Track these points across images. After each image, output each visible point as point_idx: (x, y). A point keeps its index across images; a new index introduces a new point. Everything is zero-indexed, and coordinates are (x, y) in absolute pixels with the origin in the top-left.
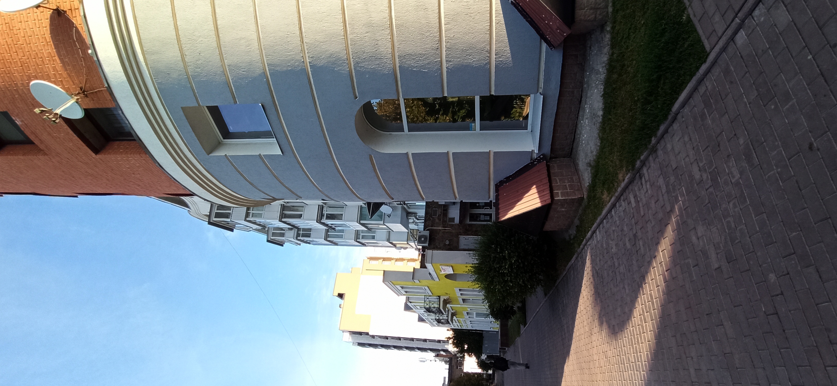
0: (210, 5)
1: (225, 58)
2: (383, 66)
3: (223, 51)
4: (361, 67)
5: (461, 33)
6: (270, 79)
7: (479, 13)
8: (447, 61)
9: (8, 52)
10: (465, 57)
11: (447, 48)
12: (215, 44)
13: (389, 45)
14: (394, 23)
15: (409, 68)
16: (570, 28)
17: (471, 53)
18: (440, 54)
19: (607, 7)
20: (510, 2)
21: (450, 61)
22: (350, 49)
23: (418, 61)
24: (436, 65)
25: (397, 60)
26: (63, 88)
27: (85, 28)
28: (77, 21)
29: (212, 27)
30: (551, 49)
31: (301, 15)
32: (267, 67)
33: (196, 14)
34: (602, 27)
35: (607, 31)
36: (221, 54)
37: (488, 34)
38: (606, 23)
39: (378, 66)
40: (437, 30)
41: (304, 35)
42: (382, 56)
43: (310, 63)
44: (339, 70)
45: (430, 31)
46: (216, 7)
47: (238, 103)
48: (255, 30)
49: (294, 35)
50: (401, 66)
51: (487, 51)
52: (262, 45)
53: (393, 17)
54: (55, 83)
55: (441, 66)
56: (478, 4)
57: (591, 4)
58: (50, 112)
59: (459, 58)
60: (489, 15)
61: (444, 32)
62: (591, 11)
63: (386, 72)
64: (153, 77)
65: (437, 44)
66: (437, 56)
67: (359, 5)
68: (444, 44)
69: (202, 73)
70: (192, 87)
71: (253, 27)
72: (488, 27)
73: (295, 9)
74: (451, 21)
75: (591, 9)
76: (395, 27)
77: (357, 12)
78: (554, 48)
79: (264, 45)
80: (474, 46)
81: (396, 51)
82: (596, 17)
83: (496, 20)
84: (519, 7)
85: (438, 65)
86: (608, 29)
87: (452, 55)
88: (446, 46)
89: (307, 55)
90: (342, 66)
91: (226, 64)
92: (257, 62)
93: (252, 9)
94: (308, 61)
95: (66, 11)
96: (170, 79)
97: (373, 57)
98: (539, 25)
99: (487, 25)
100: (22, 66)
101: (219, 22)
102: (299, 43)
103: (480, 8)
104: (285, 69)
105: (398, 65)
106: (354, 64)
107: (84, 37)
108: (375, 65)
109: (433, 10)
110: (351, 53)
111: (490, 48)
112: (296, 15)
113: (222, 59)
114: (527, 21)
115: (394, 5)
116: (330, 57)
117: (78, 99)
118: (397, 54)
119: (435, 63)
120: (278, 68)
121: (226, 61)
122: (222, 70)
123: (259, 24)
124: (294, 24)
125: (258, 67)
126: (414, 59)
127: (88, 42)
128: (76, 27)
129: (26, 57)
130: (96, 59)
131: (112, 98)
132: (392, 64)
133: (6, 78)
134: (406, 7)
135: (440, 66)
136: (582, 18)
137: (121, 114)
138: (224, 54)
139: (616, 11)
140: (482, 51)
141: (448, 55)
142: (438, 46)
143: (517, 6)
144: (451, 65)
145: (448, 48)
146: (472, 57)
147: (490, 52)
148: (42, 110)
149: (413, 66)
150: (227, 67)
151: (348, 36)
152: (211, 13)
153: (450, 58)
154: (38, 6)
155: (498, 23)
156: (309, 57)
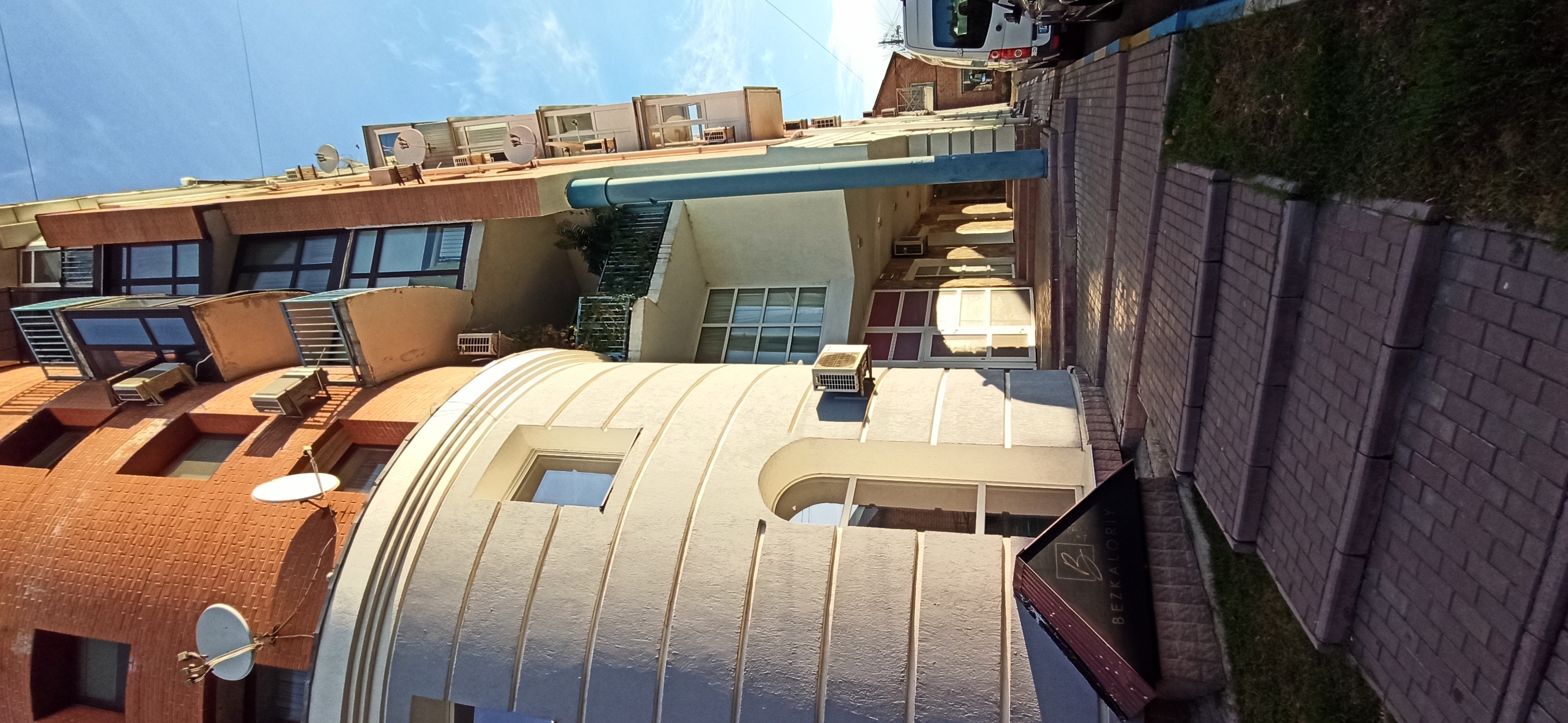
0: (543, 541)
1: (528, 627)
2: (797, 695)
3: (531, 615)
4: (756, 689)
5: (947, 661)
6: (589, 678)
7: (982, 631)
8: (917, 707)
9: (214, 553)
10: (953, 705)
11: (920, 683)
12: (523, 601)
13: (816, 659)
14: (830, 623)
15: (843, 707)
16: (1154, 687)
17: (965, 700)
18: (905, 692)
19: (1219, 660)
20: (1038, 622)
21: (923, 710)
22: (745, 651)
23: (864, 698)
24: (896, 711)
25: (825, 689)
26: (250, 623)
27: (345, 541)
28: (342, 530)
29: (531, 573)
30: (1121, 720)
31: (679, 582)
32: (592, 655)
33: (516, 549)
34: (1218, 695)
35: (1230, 706)
36: (525, 619)
37: (997, 670)
38: (1223, 689)
39: (787, 692)
40: (904, 647)
41: (673, 615)
42: (799, 677)
43: (668, 663)
44: (715, 686)
45: (893, 647)
46: (551, 546)
47: (515, 710)
48: (596, 592)
49: (657, 611)
50: (831, 701)
51: (994, 702)
52: (599, 616)
53: (831, 612)
54: (244, 613)
55: (906, 715)
56: (980, 615)
57: (1188, 651)
58: (199, 662)
59: (940, 705)
60: (999, 638)
61: (916, 653)
62: (1191, 664)
63: (799, 707)
64: (397, 633)
65: (902, 672)
66: (899, 694)
67: (777, 584)
68: (915, 675)
69: (480, 643)
70: (450, 664)
71: (595, 587)
72: (998, 660)
73: (673, 572)
74: (932, 636)
75: (1190, 659)
76: (832, 629)
77: (772, 594)
78: (1127, 719)
79: (601, 618)
80: (970, 688)
81: (826, 672)
82: (1201, 675)
83: (1012, 648)
84: (1055, 634)
85: (899, 712)
86: (1231, 702)
87: (927, 697)
88: (918, 679)
89: (667, 649)
90: (724, 680)
91: (526, 636)
92: (579, 644)
93: (604, 559)
94: (666, 659)
95: (336, 513)
96: (422, 642)
97: (782, 674)
98: (1093, 671)
99: (995, 654)
100: (216, 577)
101: (545, 568)
102: (661, 626)
103: (984, 623)
104: (621, 665)
105: (824, 698)
106: (745, 681)
107: (336, 552)
108: (782, 689)
109: (902, 613)
110: (744, 660)
111: (1001, 696)
112: (671, 581)
113: (523, 627)
114: (1071, 660)
115: (836, 594)
116: (706, 659)
117: (258, 646)
118: (826, 678)
119: (893, 708)
120: (610, 663)
121: (528, 632)
122: (515, 644)
123: (606, 584)
124: (663, 594)
125: (576, 653)
126: (855, 692)
127: (337, 560)
128: (335, 538)
129: (232, 565)
130: (330, 587)
131: (312, 654)
132: (813, 694)
133: (178, 590)
134: (856, 601)
135: (903, 715)
136: (1176, 673)
137: (307, 687)
138: (530, 618)
139: (1238, 673)
140: (986, 700)
141: (920, 697)
142: (903, 677)
143: (1051, 630)
144: (925, 716)
145: (921, 685)
146: (966, 709)
147: (1000, 704)
148: (191, 657)
149: (852, 705)
150: (525, 641)
151: (748, 629)
152: (539, 553)
153: (924, 703)
154: (302, 501)
155: (1016, 654)
156: (669, 652)
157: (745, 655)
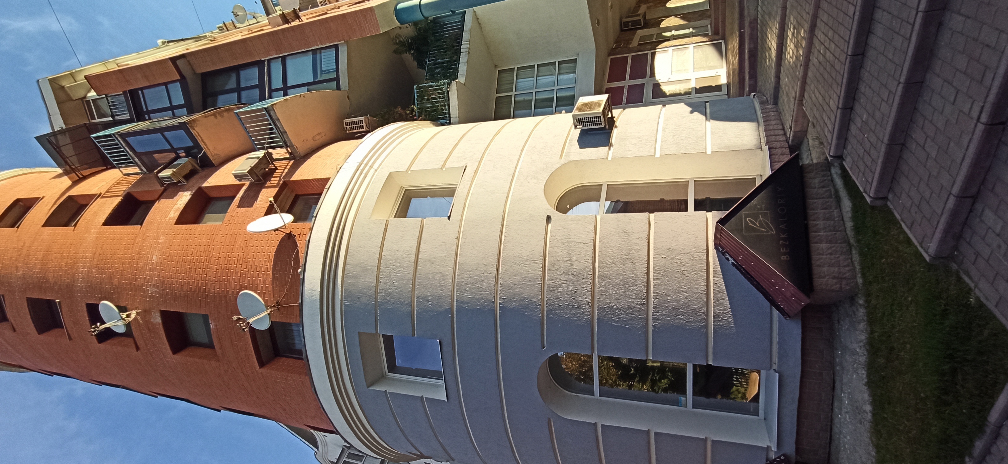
0: (417, 240)
1: (416, 290)
2: (579, 316)
3: (416, 283)
4: (554, 315)
5: (672, 291)
6: (455, 316)
7: (694, 271)
8: (654, 319)
9: (236, 264)
10: (676, 316)
11: (655, 305)
12: (411, 276)
13: (589, 295)
14: (597, 274)
15: (608, 321)
16: (808, 296)
17: (684, 313)
18: (646, 310)
19: (855, 277)
20: (731, 263)
21: (658, 320)
22: (545, 294)
23: (620, 316)
24: (640, 322)
25: (596, 312)
26: (263, 300)
27: (304, 251)
28: (300, 245)
29: (413, 259)
30: (786, 318)
31: (501, 257)
32: (455, 303)
33: (402, 246)
34: (852, 299)
35: (860, 305)
36: (414, 285)
37: (704, 294)
38: (856, 295)
39: (573, 315)
40: (644, 284)
41: (500, 276)
42: (580, 306)
43: (500, 304)
44: (530, 315)
45: (637, 285)
46: (422, 242)
47: (416, 336)
48: (452, 267)
49: (490, 275)
50: (600, 318)
51: (703, 313)
52: (456, 281)
53: (597, 267)
54: (259, 294)
55: (647, 323)
56: (693, 262)
57: (833, 273)
58: (244, 320)
59: (669, 317)
60: (705, 275)
61: (652, 287)
62: (835, 281)
63: (581, 323)
64: (343, 299)
65: (644, 299)
66: (643, 312)
67: (562, 253)
68: (652, 300)
69: (390, 301)
70: (376, 313)
71: (451, 264)
72: (705, 287)
73: (496, 251)
74: (661, 277)
75: (834, 278)
76: (598, 277)
77: (559, 259)
78: (789, 317)
79: (457, 282)
80: (687, 305)
81: (596, 302)
82: (841, 287)
83: (714, 280)
84: (742, 269)
85: (643, 322)
86: (861, 302)
87: (660, 312)
88: (653, 302)
89: (499, 296)
90: (534, 311)
91: (416, 295)
92: (447, 297)
93: (454, 248)
94: (499, 302)
95: (295, 236)
96: (358, 303)
97: (569, 305)
98: (767, 290)
99: (703, 284)
100: (240, 277)
101: (420, 256)
102: (493, 283)
103: (695, 267)
104: (472, 307)
105: (596, 317)
106: (547, 311)
107: (300, 257)
108: (570, 314)
109: (641, 265)
110: (545, 299)
111: (707, 309)
112: (496, 257)
113: (413, 290)
114: (752, 285)
115: (599, 256)
116: (522, 300)
117: (271, 311)
118: (596, 306)
119: (639, 320)
120: (466, 306)
121: (416, 292)
122: (410, 300)
123: (458, 262)
124: (492, 265)
125: (446, 302)
126: (615, 313)
127: (302, 262)
128: (298, 249)
129: (247, 270)
130: (302, 277)
131: (300, 314)
132: (589, 315)
133: (223, 285)
134: (612, 259)
135: (645, 324)
136: (824, 287)
137: (301, 331)
138: (416, 285)
139: (867, 283)
140: (698, 312)
141: (656, 312)
142: (644, 302)
143: (740, 267)
144: (659, 323)
145: (656, 306)
146: (685, 318)
147: (707, 314)
148: (239, 318)
149: (613, 320)
150: (416, 298)
151: (546, 281)
152: (415, 248)
153: (658, 316)
154: (276, 230)
155: (716, 284)
156: (500, 298)
157: (545, 296)
